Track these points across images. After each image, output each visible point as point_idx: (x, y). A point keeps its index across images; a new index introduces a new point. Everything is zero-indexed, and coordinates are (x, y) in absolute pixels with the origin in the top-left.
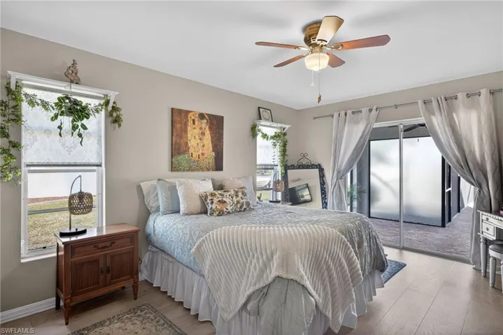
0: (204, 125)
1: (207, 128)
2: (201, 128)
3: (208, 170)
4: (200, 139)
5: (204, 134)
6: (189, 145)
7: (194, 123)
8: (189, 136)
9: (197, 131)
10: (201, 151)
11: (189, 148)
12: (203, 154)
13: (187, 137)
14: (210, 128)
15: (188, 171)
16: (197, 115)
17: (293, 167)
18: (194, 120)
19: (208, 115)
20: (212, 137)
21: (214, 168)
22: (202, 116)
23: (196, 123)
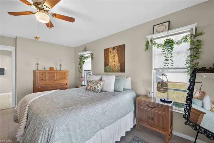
0: (115, 52)
1: (116, 53)
2: (113, 54)
3: (117, 72)
4: (113, 58)
5: (115, 56)
6: (109, 62)
7: (111, 52)
8: (109, 58)
9: (112, 55)
10: (114, 64)
11: (109, 63)
12: (114, 65)
13: (109, 59)
14: (118, 53)
15: (109, 72)
16: (112, 49)
17: (204, 70)
18: (111, 51)
19: (116, 47)
20: (118, 56)
21: (120, 71)
22: (114, 48)
23: (112, 52)
